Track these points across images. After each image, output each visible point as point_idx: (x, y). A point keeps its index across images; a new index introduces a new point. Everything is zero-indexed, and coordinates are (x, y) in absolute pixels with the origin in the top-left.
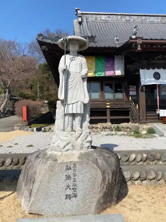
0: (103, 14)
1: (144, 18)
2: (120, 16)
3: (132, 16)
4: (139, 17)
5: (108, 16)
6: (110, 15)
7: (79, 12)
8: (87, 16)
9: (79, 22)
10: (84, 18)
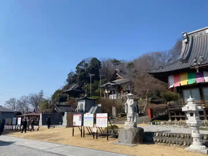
0: (207, 29)
7: (185, 35)
8: (193, 35)
9: (185, 42)
10: (190, 37)
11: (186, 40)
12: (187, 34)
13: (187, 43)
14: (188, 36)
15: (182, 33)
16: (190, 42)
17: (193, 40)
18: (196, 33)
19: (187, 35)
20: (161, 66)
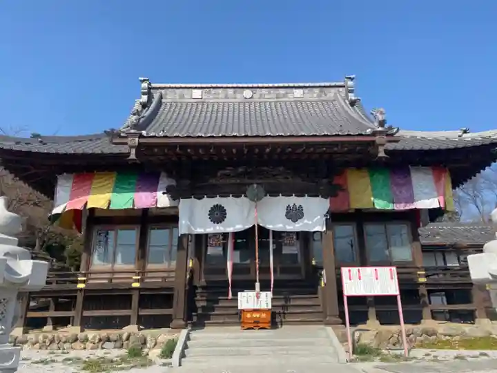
0: (196, 88)
1: (282, 91)
2: (232, 90)
3: (258, 90)
4: (272, 91)
5: (208, 90)
6: (212, 89)
7: (145, 85)
8: (163, 91)
9: (141, 103)
10: (156, 96)
11: (144, 98)
12: (150, 84)
13: (144, 106)
14: (152, 91)
15: (141, 78)
16: (153, 105)
17: (160, 103)
18: (170, 90)
19: (150, 89)
20: (40, 138)
